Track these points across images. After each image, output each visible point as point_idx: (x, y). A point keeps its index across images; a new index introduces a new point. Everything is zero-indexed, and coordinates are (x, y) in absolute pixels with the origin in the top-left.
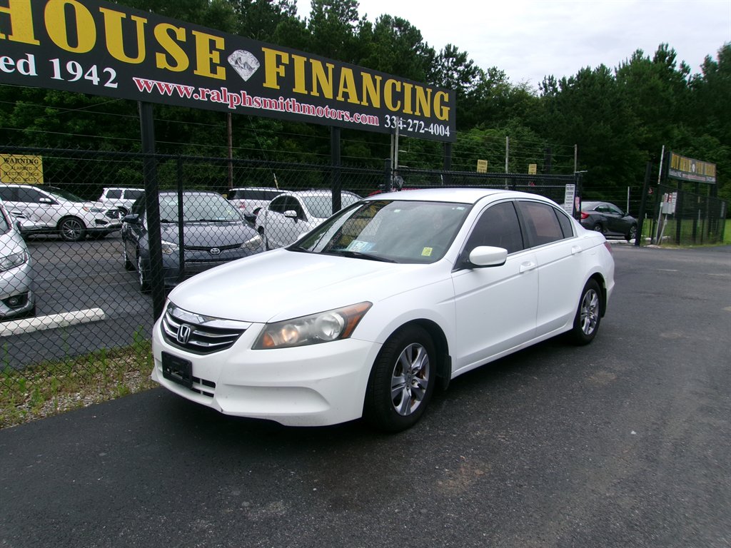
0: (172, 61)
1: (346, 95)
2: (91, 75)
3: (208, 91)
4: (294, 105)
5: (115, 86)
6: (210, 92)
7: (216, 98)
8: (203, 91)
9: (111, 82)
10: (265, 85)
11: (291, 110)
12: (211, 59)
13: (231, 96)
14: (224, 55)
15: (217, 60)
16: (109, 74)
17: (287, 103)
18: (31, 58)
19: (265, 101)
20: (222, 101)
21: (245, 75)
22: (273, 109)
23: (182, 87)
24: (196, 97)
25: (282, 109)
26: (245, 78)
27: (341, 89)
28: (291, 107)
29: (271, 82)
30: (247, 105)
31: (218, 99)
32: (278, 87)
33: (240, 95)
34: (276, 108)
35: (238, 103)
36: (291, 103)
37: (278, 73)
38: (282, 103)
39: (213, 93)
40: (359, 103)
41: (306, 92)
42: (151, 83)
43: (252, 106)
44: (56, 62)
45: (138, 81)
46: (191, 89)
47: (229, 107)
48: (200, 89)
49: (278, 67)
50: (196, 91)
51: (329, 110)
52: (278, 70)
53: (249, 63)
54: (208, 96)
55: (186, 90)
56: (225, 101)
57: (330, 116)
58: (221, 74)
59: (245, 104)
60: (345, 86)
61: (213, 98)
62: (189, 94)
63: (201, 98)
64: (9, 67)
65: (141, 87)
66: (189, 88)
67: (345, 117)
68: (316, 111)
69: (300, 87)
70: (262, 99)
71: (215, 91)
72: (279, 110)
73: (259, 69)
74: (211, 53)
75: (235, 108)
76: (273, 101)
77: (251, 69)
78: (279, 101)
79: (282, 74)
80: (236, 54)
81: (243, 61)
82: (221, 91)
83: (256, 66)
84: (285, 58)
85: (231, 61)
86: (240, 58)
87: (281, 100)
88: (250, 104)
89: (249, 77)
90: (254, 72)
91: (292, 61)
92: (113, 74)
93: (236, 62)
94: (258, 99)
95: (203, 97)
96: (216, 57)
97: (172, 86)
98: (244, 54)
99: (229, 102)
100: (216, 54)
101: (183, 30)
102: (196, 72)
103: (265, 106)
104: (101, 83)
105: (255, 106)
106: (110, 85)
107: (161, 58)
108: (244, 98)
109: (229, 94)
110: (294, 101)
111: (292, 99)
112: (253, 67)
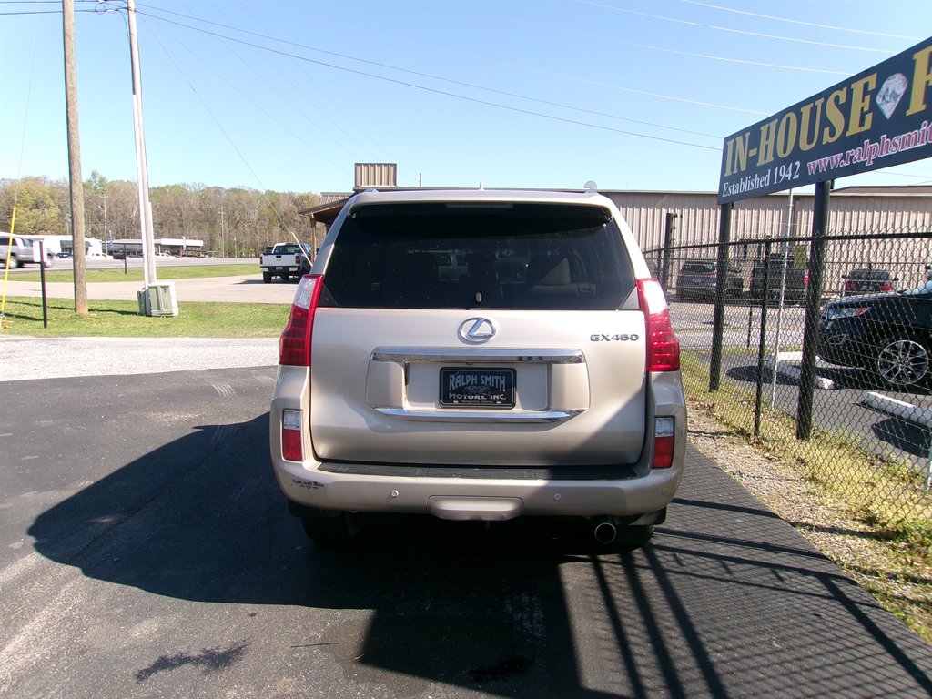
0: (833, 132)
3: (853, 153)
5: (798, 177)
9: (797, 174)
10: (908, 113)
12: (862, 109)
13: (872, 148)
14: (874, 94)
15: (867, 106)
17: (931, 129)
18: (769, 171)
20: (862, 160)
22: (912, 146)
24: (842, 163)
25: (922, 142)
26: (889, 115)
29: (917, 103)
30: (885, 154)
31: (859, 159)
32: (924, 107)
33: (880, 142)
34: (915, 144)
35: (874, 155)
37: (927, 84)
38: (924, 131)
43: (890, 153)
44: (777, 170)
46: (840, 155)
47: (866, 164)
48: (848, 152)
49: (928, 72)
50: (843, 158)
52: (928, 78)
53: (896, 90)
54: (852, 158)
55: (836, 160)
56: (864, 157)
58: (868, 122)
59: (882, 153)
61: (855, 159)
62: (837, 163)
63: (845, 164)
64: (763, 183)
66: (838, 155)
70: (900, 136)
71: (858, 149)
72: (918, 145)
74: (863, 101)
75: (871, 163)
76: (913, 134)
77: (897, 96)
78: (922, 129)
80: (885, 86)
81: (890, 92)
82: (863, 146)
83: (902, 90)
85: (879, 99)
86: (889, 89)
87: (924, 127)
88: (886, 151)
89: (893, 110)
90: (899, 100)
93: (884, 98)
94: (897, 139)
95: (847, 161)
96: (868, 103)
97: (828, 159)
98: (892, 81)
99: (867, 158)
100: (868, 98)
101: (845, 89)
102: (848, 134)
103: (903, 148)
104: (792, 177)
105: (893, 151)
106: (796, 177)
107: (827, 131)
108: (883, 144)
109: (869, 146)
112: (898, 93)
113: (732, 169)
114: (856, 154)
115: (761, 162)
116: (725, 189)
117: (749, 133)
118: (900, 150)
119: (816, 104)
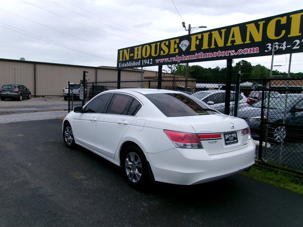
0: (164, 52)
1: (233, 42)
3: (172, 58)
4: (202, 55)
5: (152, 63)
10: (191, 50)
11: (200, 57)
12: (174, 47)
14: (178, 44)
17: (199, 55)
18: (140, 61)
19: (190, 56)
20: (176, 60)
21: (184, 49)
26: (184, 50)
27: (230, 39)
28: (200, 56)
29: (193, 48)
30: (184, 60)
31: (175, 60)
32: (196, 49)
35: (180, 60)
36: (200, 55)
38: (196, 55)
41: (208, 48)
42: (159, 60)
43: (186, 60)
44: (143, 61)
46: (168, 59)
47: (178, 62)
49: (196, 41)
50: (169, 59)
51: (220, 52)
52: (196, 42)
54: (172, 60)
55: (166, 60)
57: (221, 55)
58: (177, 51)
60: (233, 37)
63: (170, 61)
64: (137, 64)
66: (167, 59)
67: (231, 53)
68: (212, 55)
69: (205, 46)
71: (174, 58)
72: (195, 58)
73: (189, 45)
74: (175, 45)
75: (180, 62)
76: (193, 56)
77: (186, 46)
79: (198, 43)
80: (182, 42)
81: (184, 44)
82: (176, 57)
84: (200, 36)
85: (180, 46)
87: (196, 54)
90: (187, 46)
91: (202, 36)
92: (151, 59)
93: (182, 45)
94: (188, 56)
96: (176, 47)
97: (163, 59)
98: (184, 41)
99: (178, 60)
100: (176, 45)
101: (168, 41)
102: (170, 53)
103: (190, 59)
104: (149, 63)
105: (186, 59)
106: (151, 63)
107: (162, 52)
108: (183, 57)
109: (178, 57)
110: (202, 53)
111: (201, 53)
112: (187, 45)
113: (123, 59)
114: (174, 59)
115: (135, 58)
116: (120, 65)
117: (129, 49)
118: (189, 59)
119: (157, 44)
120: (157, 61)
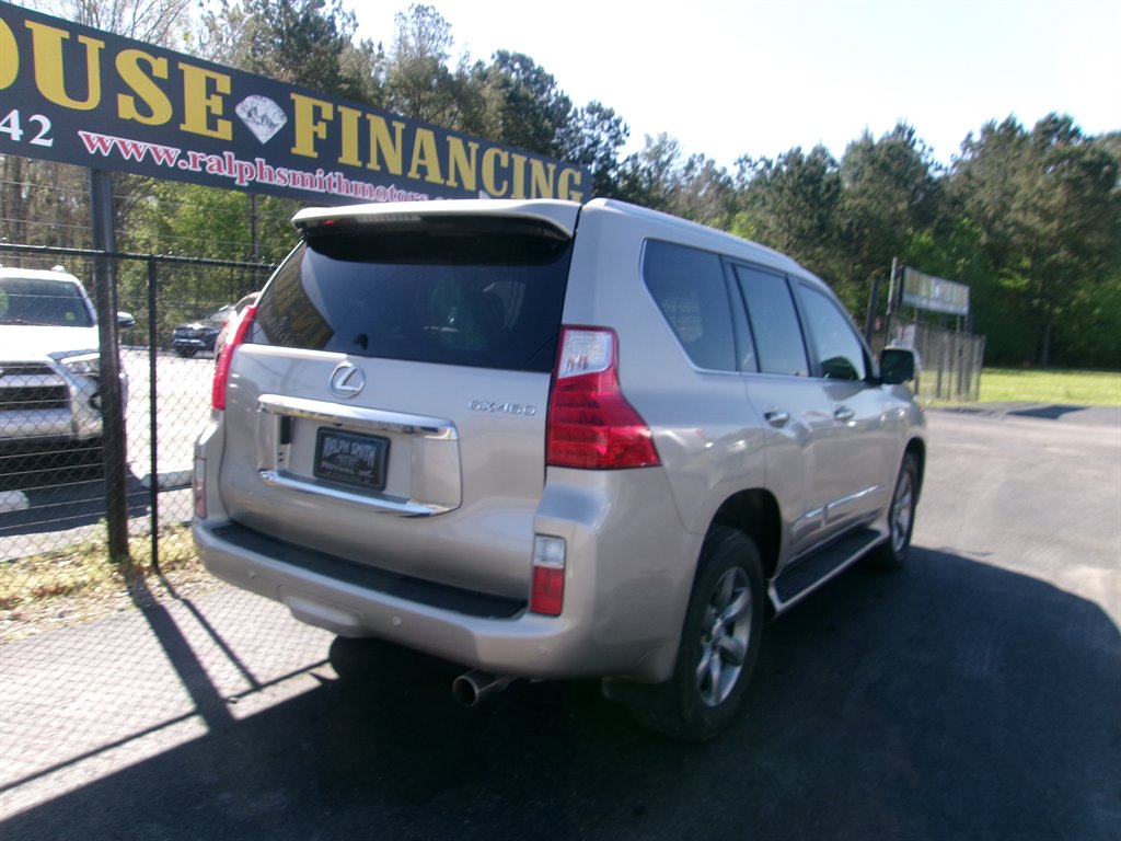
0: (143, 108)
1: (422, 170)
2: (8, 124)
3: (203, 157)
4: (340, 183)
5: (49, 143)
6: (206, 159)
7: (215, 167)
8: (194, 157)
9: (43, 137)
10: (294, 151)
11: (335, 191)
12: (209, 109)
13: (241, 166)
14: (230, 102)
15: (218, 109)
16: (38, 126)
17: (330, 179)
19: (294, 176)
20: (225, 173)
21: (264, 134)
22: (307, 188)
23: (160, 148)
24: (183, 164)
25: (321, 187)
26: (264, 139)
27: (416, 161)
28: (335, 185)
29: (304, 146)
30: (266, 181)
31: (219, 169)
32: (315, 155)
33: (255, 164)
34: (311, 186)
35: (251, 176)
36: (336, 180)
37: (315, 134)
38: (320, 179)
39: (210, 160)
40: (442, 182)
41: (359, 164)
42: (110, 140)
43: (274, 182)
45: (88, 137)
46: (175, 152)
47: (237, 182)
48: (189, 153)
49: (315, 123)
50: (183, 156)
51: (395, 191)
52: (316, 129)
53: (270, 116)
54: (203, 164)
55: (166, 154)
56: (231, 172)
58: (225, 131)
59: (261, 178)
60: (422, 156)
61: (211, 168)
62: (171, 160)
63: (190, 167)
65: (93, 146)
66: (172, 150)
68: (375, 193)
69: (350, 155)
70: (291, 171)
71: (215, 158)
72: (316, 189)
73: (285, 126)
74: (208, 98)
75: (246, 184)
76: (307, 175)
77: (272, 125)
78: (318, 176)
79: (323, 135)
80: (249, 101)
81: (260, 113)
82: (224, 158)
83: (280, 122)
84: (327, 111)
85: (241, 111)
86: (255, 109)
87: (319, 174)
88: (270, 179)
89: (270, 137)
90: (277, 130)
91: (337, 115)
92: (46, 124)
93: (250, 115)
94: (284, 171)
95: (195, 166)
96: (217, 106)
97: (143, 146)
98: (261, 102)
99: (236, 175)
100: (218, 100)
101: (164, 60)
102: (182, 127)
103: (293, 184)
104: (25, 137)
105: (278, 182)
106: (44, 142)
107: (126, 101)
108: (262, 170)
109: (236, 162)
110: (339, 177)
111: (337, 174)
112: (275, 122)
114: (212, 161)
118: (291, 185)
119: (82, 39)
120: (96, 142)
